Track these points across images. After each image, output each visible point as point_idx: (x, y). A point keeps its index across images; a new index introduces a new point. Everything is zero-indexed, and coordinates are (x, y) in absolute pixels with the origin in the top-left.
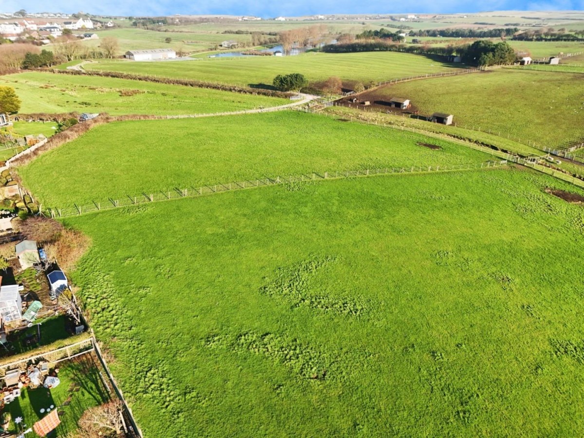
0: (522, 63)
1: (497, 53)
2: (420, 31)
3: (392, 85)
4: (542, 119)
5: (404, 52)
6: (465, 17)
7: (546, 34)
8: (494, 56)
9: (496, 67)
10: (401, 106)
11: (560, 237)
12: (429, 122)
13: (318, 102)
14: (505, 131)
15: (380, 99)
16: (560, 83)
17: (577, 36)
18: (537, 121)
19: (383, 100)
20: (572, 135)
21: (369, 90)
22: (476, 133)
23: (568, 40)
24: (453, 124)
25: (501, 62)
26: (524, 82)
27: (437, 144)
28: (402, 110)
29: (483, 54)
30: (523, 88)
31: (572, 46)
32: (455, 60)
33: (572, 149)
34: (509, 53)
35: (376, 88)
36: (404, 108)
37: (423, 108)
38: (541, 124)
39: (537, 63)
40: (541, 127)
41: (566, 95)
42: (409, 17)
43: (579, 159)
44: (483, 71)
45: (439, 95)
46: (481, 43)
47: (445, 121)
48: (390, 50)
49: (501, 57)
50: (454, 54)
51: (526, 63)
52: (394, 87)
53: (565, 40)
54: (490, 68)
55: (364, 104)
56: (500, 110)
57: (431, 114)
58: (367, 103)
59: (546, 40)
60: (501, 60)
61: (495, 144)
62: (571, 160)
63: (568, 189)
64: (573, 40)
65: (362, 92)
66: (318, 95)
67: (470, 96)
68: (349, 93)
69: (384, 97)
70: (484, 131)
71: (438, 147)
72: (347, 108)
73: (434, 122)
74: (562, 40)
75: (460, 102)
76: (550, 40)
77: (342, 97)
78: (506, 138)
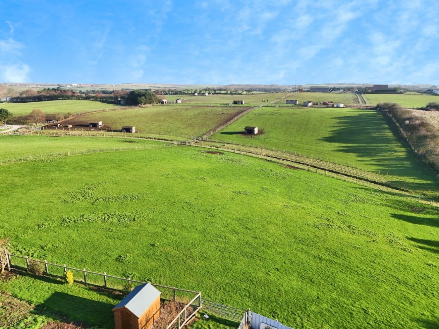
0: (163, 103)
1: (147, 97)
2: (87, 91)
3: (84, 115)
4: (185, 126)
5: (83, 100)
6: (114, 86)
7: (169, 91)
8: (146, 98)
9: (148, 105)
10: (97, 126)
11: (217, 165)
12: (121, 133)
13: (26, 129)
14: (169, 133)
15: (78, 124)
16: (187, 110)
17: (184, 92)
18: (182, 127)
19: (81, 124)
20: (203, 131)
21: (68, 119)
22: (153, 135)
23: (181, 94)
24: (136, 132)
25: (151, 102)
26: (168, 110)
27: (132, 141)
28: (99, 128)
29: (138, 97)
30: (169, 113)
31: (184, 97)
32: (122, 102)
33: (205, 136)
34: (154, 97)
35: (72, 118)
36: (100, 127)
37: (113, 126)
38: (185, 128)
39: (171, 103)
40: (186, 129)
41: (192, 114)
42: (73, 85)
43: (210, 140)
44: (142, 107)
45: (121, 119)
46: (135, 92)
47: (131, 130)
48: (71, 99)
49: (150, 99)
50: (119, 99)
51: (165, 103)
52: (86, 116)
53: (180, 94)
54: (145, 105)
55: (68, 127)
56: (162, 123)
57: (120, 128)
58: (70, 126)
59: (170, 94)
60: (150, 101)
61: (165, 138)
62: (206, 141)
63: (211, 150)
64: (183, 94)
65: (62, 121)
66: (23, 124)
67: (140, 118)
68: (52, 121)
69: (81, 122)
70: (157, 134)
71: (134, 142)
72: (54, 130)
73: (124, 132)
74: (178, 94)
75: (135, 121)
76: (171, 94)
77: (46, 124)
78: (171, 135)
